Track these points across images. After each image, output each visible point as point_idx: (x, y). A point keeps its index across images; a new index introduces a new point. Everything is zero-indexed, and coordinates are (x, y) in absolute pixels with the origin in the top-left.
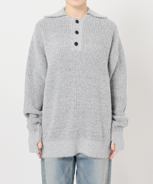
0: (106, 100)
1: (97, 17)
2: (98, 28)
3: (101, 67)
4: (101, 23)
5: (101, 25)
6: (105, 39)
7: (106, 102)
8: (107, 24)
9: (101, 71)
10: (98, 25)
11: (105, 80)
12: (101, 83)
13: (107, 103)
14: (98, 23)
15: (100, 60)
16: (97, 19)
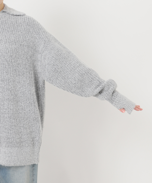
0: (22, 102)
1: (13, 15)
2: (14, 26)
3: (15, 68)
4: (17, 21)
5: (17, 23)
6: (21, 37)
7: (22, 104)
8: (23, 21)
9: (15, 72)
10: (14, 23)
11: (20, 81)
12: (16, 84)
13: (24, 106)
14: (14, 21)
15: (14, 60)
16: (13, 17)
